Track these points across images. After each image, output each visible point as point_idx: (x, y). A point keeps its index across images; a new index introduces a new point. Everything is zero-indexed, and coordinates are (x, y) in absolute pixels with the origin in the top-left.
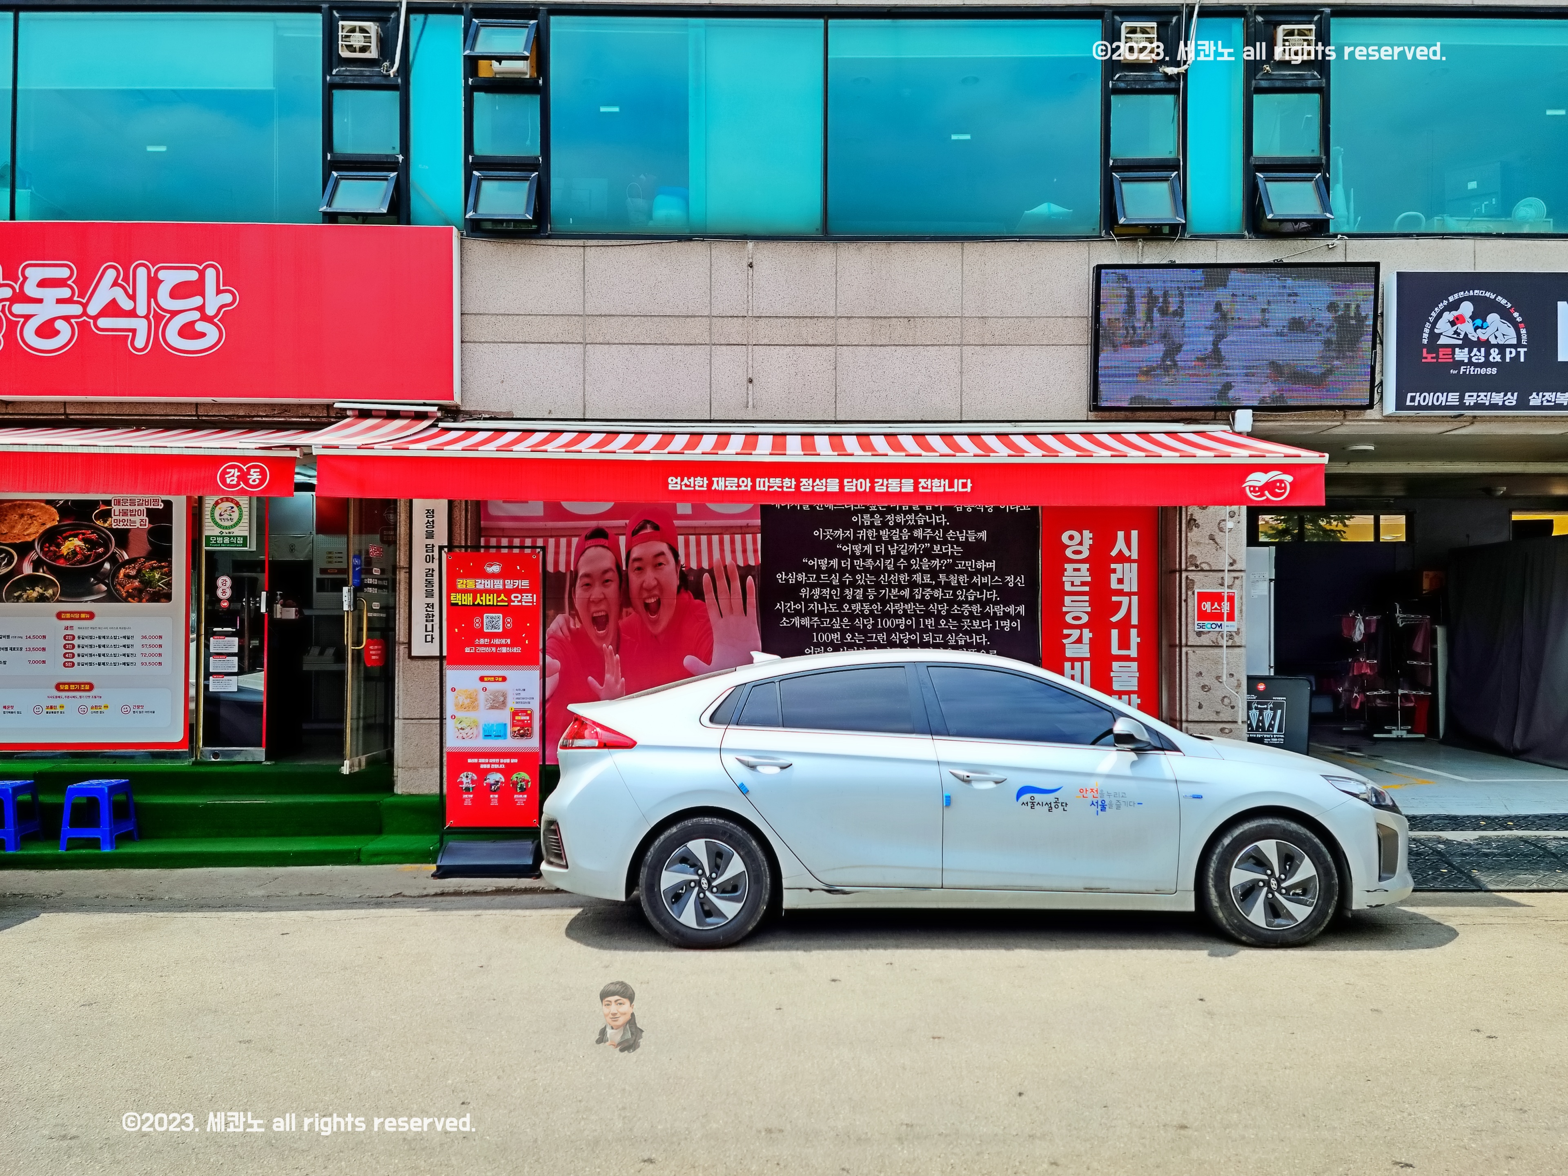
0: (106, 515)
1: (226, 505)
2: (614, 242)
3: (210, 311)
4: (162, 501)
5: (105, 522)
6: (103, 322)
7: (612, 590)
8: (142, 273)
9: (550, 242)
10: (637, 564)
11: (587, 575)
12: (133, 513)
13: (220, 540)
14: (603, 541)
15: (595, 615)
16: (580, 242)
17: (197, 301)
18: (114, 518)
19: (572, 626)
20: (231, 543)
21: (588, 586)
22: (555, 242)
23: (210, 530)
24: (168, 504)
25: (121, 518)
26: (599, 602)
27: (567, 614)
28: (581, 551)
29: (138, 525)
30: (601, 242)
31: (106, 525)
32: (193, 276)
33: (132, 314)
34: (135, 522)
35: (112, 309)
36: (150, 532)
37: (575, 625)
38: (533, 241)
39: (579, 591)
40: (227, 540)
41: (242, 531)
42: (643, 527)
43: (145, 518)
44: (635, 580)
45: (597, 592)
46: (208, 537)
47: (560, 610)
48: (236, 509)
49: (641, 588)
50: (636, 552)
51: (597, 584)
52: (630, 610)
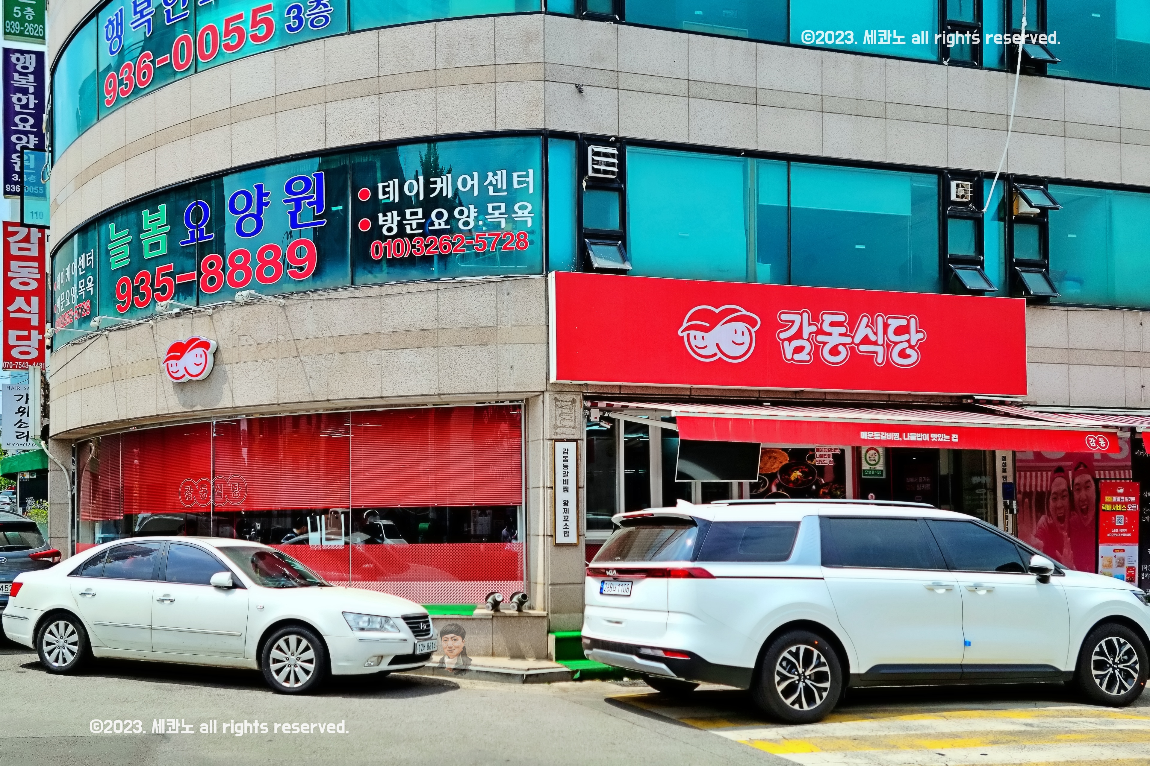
0: (812, 457)
1: (872, 452)
2: (1081, 309)
3: (913, 343)
4: (840, 449)
5: (812, 461)
6: (863, 348)
7: (1066, 502)
8: (880, 319)
9: (1052, 307)
10: (1077, 487)
11: (1055, 493)
12: (826, 456)
13: (870, 472)
14: (1062, 474)
15: (1059, 515)
16: (1065, 308)
17: (906, 337)
18: (817, 459)
19: (1049, 522)
20: (875, 474)
21: (1055, 499)
22: (1054, 308)
23: (865, 467)
24: (843, 451)
25: (820, 459)
26: (1060, 508)
27: (1046, 515)
28: (1053, 480)
29: (828, 464)
30: (1075, 309)
31: (813, 463)
32: (904, 322)
33: (875, 343)
34: (827, 461)
35: (866, 340)
36: (834, 467)
37: (1050, 521)
38: (1045, 307)
39: (1051, 502)
40: (873, 473)
41: (880, 467)
42: (1079, 466)
43: (832, 459)
44: (1076, 496)
45: (1059, 503)
46: (864, 470)
47: (1043, 513)
48: (877, 454)
49: (1079, 500)
50: (1077, 480)
51: (1059, 497)
52: (1075, 513)
